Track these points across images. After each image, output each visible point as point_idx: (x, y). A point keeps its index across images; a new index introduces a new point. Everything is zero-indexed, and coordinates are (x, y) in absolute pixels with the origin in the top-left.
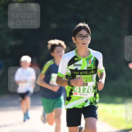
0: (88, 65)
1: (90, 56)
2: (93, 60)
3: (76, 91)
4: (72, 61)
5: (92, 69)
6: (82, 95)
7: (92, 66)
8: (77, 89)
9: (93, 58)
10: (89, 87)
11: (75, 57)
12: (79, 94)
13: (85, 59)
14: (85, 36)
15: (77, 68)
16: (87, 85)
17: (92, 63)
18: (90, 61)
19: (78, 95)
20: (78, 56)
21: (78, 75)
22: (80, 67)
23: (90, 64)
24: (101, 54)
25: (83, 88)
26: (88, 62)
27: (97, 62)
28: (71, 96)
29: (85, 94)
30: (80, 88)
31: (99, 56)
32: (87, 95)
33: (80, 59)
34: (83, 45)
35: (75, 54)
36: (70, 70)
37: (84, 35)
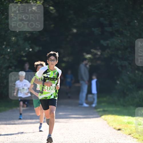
5: (56, 78)
6: (49, 91)
9: (57, 72)
12: (47, 90)
15: (47, 76)
17: (56, 75)
21: (47, 80)
26: (54, 73)
27: (58, 74)
30: (48, 87)
33: (50, 71)
34: (52, 65)
35: (48, 68)
36: (44, 76)
37: (52, 59)
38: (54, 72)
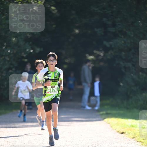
0: (55, 76)
1: (56, 71)
2: (57, 74)
3: (48, 91)
4: (46, 74)
7: (57, 77)
10: (55, 88)
11: (48, 71)
15: (49, 78)
19: (50, 93)
20: (49, 71)
24: (62, 71)
27: (59, 75)
28: (46, 94)
29: (53, 92)
31: (61, 71)
33: (51, 73)
35: (48, 70)
36: (45, 79)
37: (52, 59)
38: (55, 73)
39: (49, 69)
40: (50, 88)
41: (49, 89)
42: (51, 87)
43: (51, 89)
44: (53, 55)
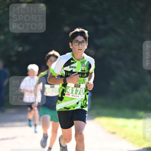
0: (82, 68)
2: (87, 64)
3: (69, 92)
4: (68, 63)
5: (86, 72)
6: (75, 96)
7: (86, 69)
8: (69, 90)
9: (87, 61)
10: (81, 88)
11: (72, 59)
12: (71, 95)
13: (80, 62)
14: (80, 42)
15: (72, 70)
16: (80, 87)
17: (85, 67)
18: (84, 64)
20: (74, 58)
22: (75, 69)
23: (84, 68)
25: (76, 89)
26: (82, 65)
27: (90, 66)
29: (77, 95)
30: (73, 89)
32: (79, 96)
33: (76, 62)
34: (79, 51)
35: (71, 57)
36: (65, 71)
38: (83, 63)
39: (73, 55)
40: (73, 88)
41: (71, 88)
42: (75, 87)
43: (75, 89)
44: (82, 34)
